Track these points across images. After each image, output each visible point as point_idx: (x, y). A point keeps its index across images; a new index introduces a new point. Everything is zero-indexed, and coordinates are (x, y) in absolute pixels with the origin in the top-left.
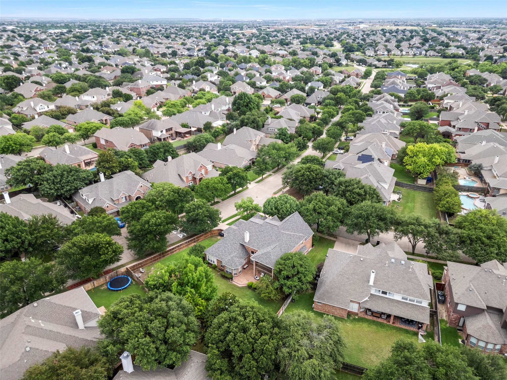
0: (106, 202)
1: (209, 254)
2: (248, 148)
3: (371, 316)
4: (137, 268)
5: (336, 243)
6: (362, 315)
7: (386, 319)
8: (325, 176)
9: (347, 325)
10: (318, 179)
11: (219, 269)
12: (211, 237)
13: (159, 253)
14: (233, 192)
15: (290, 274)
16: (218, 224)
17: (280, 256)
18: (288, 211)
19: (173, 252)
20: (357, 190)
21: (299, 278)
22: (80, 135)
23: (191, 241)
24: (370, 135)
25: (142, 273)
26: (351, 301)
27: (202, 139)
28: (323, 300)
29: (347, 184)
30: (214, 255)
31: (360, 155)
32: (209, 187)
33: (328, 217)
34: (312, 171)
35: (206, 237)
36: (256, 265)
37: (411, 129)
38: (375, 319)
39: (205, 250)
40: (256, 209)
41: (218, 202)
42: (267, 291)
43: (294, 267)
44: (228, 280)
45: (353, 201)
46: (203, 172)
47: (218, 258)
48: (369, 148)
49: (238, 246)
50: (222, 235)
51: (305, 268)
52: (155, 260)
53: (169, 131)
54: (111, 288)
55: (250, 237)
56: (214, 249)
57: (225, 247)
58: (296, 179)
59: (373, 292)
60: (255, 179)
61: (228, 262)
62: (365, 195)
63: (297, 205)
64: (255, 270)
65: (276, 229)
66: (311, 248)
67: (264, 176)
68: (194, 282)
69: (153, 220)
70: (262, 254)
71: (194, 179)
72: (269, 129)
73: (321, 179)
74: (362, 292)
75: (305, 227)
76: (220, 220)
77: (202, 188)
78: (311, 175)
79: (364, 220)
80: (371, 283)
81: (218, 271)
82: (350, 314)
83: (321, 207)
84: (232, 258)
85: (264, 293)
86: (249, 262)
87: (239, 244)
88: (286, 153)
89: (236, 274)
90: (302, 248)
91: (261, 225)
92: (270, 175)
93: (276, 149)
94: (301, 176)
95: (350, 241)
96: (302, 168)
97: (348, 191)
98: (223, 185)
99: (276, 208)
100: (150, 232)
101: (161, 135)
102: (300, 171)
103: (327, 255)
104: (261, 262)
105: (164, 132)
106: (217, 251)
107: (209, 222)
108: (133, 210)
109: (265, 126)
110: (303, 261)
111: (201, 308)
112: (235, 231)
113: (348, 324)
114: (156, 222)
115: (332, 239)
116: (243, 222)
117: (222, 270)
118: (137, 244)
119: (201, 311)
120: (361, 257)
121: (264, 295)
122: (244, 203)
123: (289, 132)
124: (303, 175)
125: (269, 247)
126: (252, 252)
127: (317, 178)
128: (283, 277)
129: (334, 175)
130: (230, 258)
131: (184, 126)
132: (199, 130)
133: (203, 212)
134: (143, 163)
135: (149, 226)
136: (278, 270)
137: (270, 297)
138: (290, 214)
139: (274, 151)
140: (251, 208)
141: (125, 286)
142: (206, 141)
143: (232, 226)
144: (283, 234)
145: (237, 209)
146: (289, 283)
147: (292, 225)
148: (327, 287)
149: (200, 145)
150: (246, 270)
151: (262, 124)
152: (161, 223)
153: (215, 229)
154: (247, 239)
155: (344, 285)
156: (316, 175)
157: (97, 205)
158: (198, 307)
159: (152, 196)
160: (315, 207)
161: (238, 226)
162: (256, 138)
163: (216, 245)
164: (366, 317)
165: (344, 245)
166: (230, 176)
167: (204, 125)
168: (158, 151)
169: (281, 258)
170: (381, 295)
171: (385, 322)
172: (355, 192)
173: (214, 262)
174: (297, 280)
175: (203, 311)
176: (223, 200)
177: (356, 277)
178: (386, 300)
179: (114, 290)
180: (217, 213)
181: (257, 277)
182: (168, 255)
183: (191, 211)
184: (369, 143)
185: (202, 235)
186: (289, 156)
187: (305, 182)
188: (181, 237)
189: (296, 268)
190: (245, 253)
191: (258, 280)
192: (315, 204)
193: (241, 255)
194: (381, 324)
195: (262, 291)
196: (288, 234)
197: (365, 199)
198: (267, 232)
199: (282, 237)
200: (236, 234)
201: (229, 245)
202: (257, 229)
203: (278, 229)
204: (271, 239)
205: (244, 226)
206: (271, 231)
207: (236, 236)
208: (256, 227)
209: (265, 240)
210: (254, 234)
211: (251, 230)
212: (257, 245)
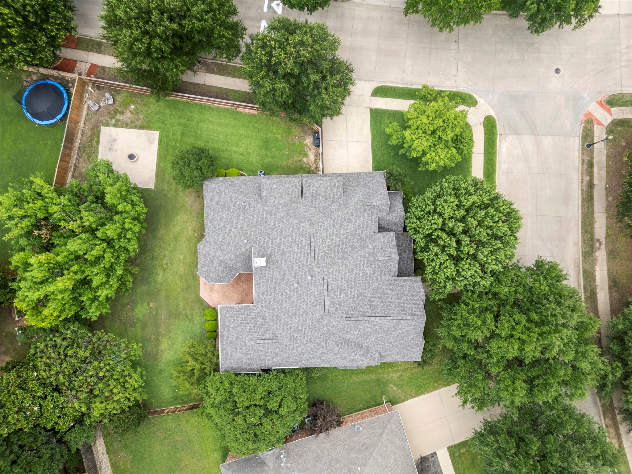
49: (244, 250)
57: (230, 221)
61: (204, 256)
84: (214, 256)
87: (248, 248)
130: (212, 252)
198: (301, 295)
199: (304, 341)
200: (266, 222)
201: (239, 226)
202: (299, 266)
203: (318, 320)
204: (290, 316)
205: (291, 229)
206: (307, 304)
207: (262, 228)
208: (302, 259)
209: (281, 305)
210: (285, 268)
211: (289, 251)
212: (263, 294)
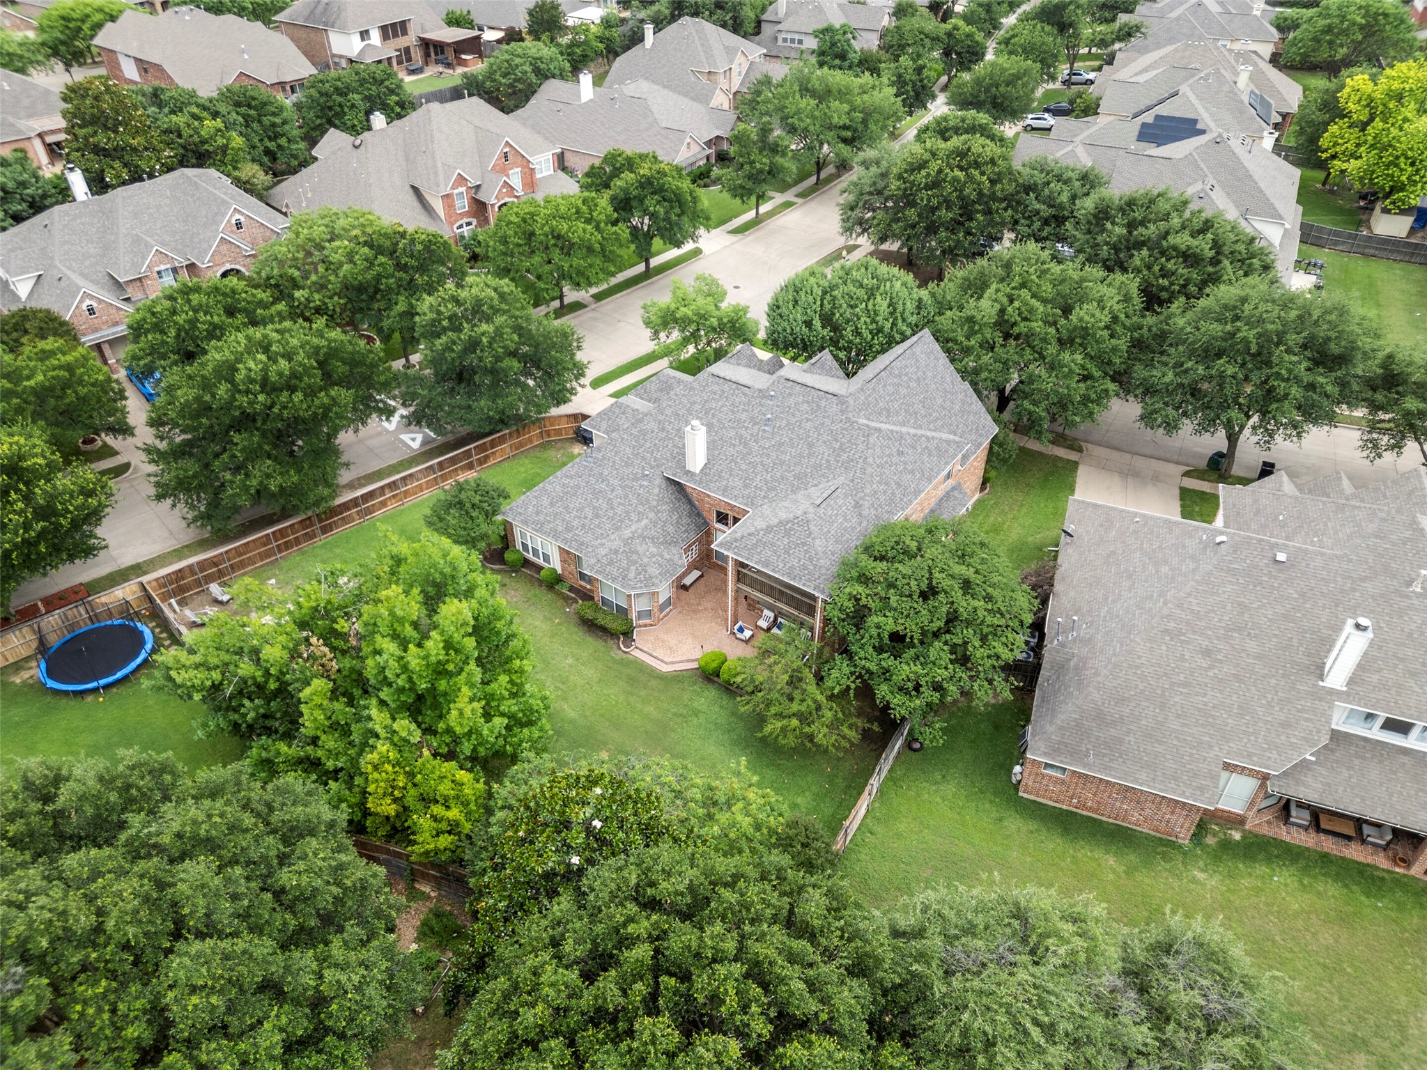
0: (79, 289)
1: (525, 523)
2: (702, 98)
3: (1306, 829)
4: (198, 583)
5: (1082, 472)
6: (1264, 825)
7: (1385, 848)
8: (1028, 189)
9: (1194, 881)
10: (1002, 200)
11: (572, 589)
12: (544, 446)
13: (302, 517)
14: (641, 268)
15: (911, 628)
16: (572, 392)
17: (854, 541)
18: (880, 330)
19: (369, 511)
20: (1182, 240)
21: (954, 649)
22: (43, 44)
23: (453, 461)
24: (1176, 50)
25: (221, 603)
26: (1227, 767)
27: (518, 61)
28: (1077, 755)
29: (1138, 215)
30: (547, 527)
31: (1148, 118)
32: (532, 234)
33: (1066, 356)
34: (977, 165)
35: (521, 445)
36: (740, 577)
37: (1329, 30)
38: (1329, 845)
39: (505, 506)
40: (736, 329)
41: (577, 306)
42: (795, 707)
43: (929, 593)
44: (611, 642)
45: (1163, 289)
46: (516, 179)
47: (565, 541)
48: (1184, 89)
49: (656, 489)
50: (585, 439)
51: (988, 598)
52: (288, 546)
53: (395, 35)
54: (51, 684)
55: (711, 446)
56: (545, 501)
57: (597, 494)
58: (908, 199)
59: (1339, 721)
60: (730, 219)
61: (611, 563)
62: (1215, 262)
63: (920, 305)
64: (736, 599)
65: (835, 409)
66: (977, 496)
67: (764, 208)
68: (410, 679)
69: (251, 364)
70: (769, 529)
71: (479, 208)
72: (781, 36)
73: (1011, 201)
74: (1285, 725)
75: (963, 402)
76: (580, 371)
77: (504, 240)
78: (970, 178)
79: (1243, 365)
80: (1337, 677)
81: (566, 598)
82: (1205, 822)
83: (1032, 310)
84: (626, 542)
85: (780, 716)
86: (708, 561)
87: (658, 481)
88: (853, 109)
89: (649, 614)
90: (948, 495)
91: (763, 394)
92: (788, 205)
93: (814, 94)
94: (927, 187)
95: (1139, 462)
96: (934, 154)
97: (1139, 245)
98: (597, 228)
99: (827, 320)
100: (246, 421)
101: (362, 51)
102: (923, 165)
103: (1071, 528)
104: (766, 565)
105: (375, 38)
106: (559, 508)
107: (531, 383)
108: (180, 319)
109: (763, 25)
110: (975, 561)
111: (454, 813)
112: (640, 421)
113: (1200, 876)
114: (265, 370)
115: (1061, 452)
116: (679, 381)
117: (587, 596)
118: (195, 476)
119: (453, 829)
120: (1274, 547)
121: (779, 725)
122: (684, 302)
123: (856, 45)
124: (935, 184)
125: (800, 496)
126: (719, 514)
127: (993, 197)
128: (876, 642)
129: (1067, 182)
130: (617, 543)
131: (454, 21)
132: (512, 36)
133: (499, 333)
134: (279, 146)
135: (235, 389)
136: (849, 605)
137: (811, 738)
138: (890, 343)
139: (807, 103)
140: (714, 322)
141: (119, 675)
142: (537, 71)
143: (631, 400)
144: (868, 432)
145: (656, 334)
146: (905, 670)
147: (903, 391)
148: (1096, 696)
149: (511, 86)
150: (690, 596)
151: (752, 15)
152: (294, 375)
153: (555, 411)
154: (697, 458)
155: (1186, 684)
156: (991, 181)
157: (46, 302)
158: (437, 810)
159: (281, 263)
160: (1002, 311)
161: (656, 400)
162: (731, 61)
163: (554, 484)
164: (1284, 834)
165: (1116, 479)
166: (625, 190)
167: (530, 13)
168: (339, 99)
169: (868, 549)
170: (1376, 733)
171: (1382, 862)
172: (1175, 248)
173: (546, 558)
174: (946, 657)
175: (467, 827)
176: (598, 297)
177: (1252, 646)
178: (1405, 759)
179: (66, 693)
180: (566, 342)
181: (741, 630)
182: (345, 521)
183: (445, 330)
184: (1183, 73)
185: (502, 440)
186: (864, 122)
187: (945, 215)
188: (416, 445)
189: (941, 597)
190: (685, 520)
191: (747, 641)
192: (1005, 300)
193: (671, 529)
194: (1361, 873)
195: (769, 704)
196: (890, 436)
197: (1215, 279)
198: (788, 424)
199: (861, 447)
200: (645, 435)
201: (616, 482)
202: (744, 410)
203: (841, 411)
204: (809, 456)
205: (685, 400)
206: (808, 420)
207: (648, 445)
208: (737, 400)
209: (782, 463)
210: (732, 433)
211: (713, 415)
212: (746, 486)
